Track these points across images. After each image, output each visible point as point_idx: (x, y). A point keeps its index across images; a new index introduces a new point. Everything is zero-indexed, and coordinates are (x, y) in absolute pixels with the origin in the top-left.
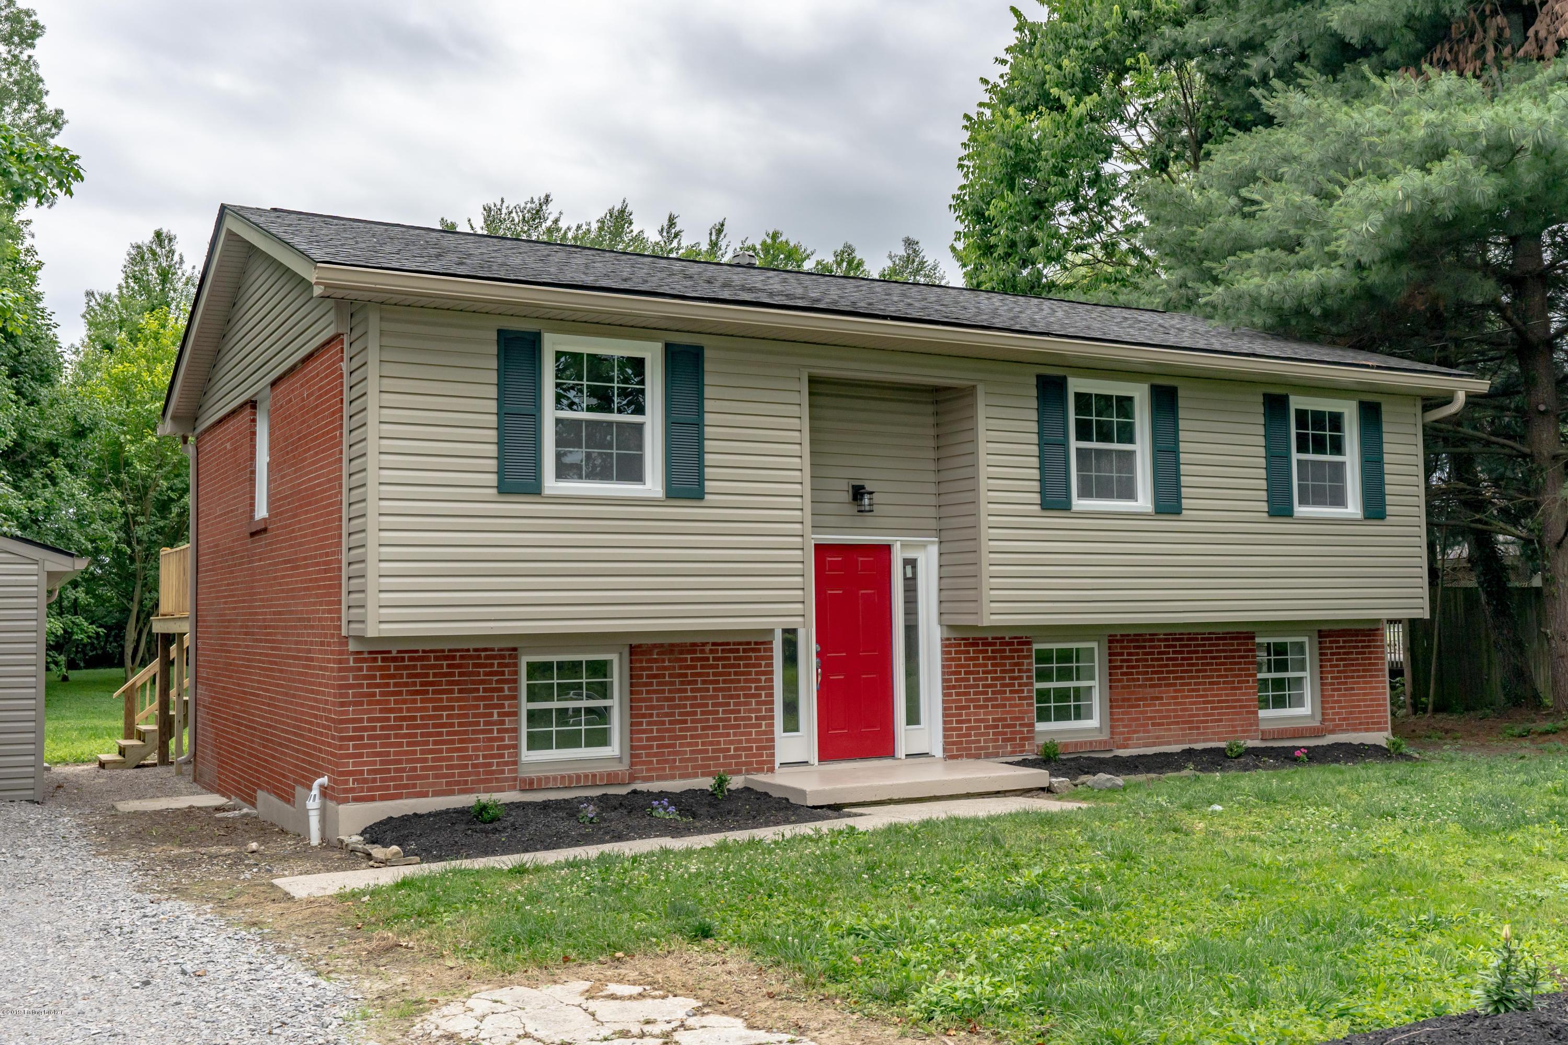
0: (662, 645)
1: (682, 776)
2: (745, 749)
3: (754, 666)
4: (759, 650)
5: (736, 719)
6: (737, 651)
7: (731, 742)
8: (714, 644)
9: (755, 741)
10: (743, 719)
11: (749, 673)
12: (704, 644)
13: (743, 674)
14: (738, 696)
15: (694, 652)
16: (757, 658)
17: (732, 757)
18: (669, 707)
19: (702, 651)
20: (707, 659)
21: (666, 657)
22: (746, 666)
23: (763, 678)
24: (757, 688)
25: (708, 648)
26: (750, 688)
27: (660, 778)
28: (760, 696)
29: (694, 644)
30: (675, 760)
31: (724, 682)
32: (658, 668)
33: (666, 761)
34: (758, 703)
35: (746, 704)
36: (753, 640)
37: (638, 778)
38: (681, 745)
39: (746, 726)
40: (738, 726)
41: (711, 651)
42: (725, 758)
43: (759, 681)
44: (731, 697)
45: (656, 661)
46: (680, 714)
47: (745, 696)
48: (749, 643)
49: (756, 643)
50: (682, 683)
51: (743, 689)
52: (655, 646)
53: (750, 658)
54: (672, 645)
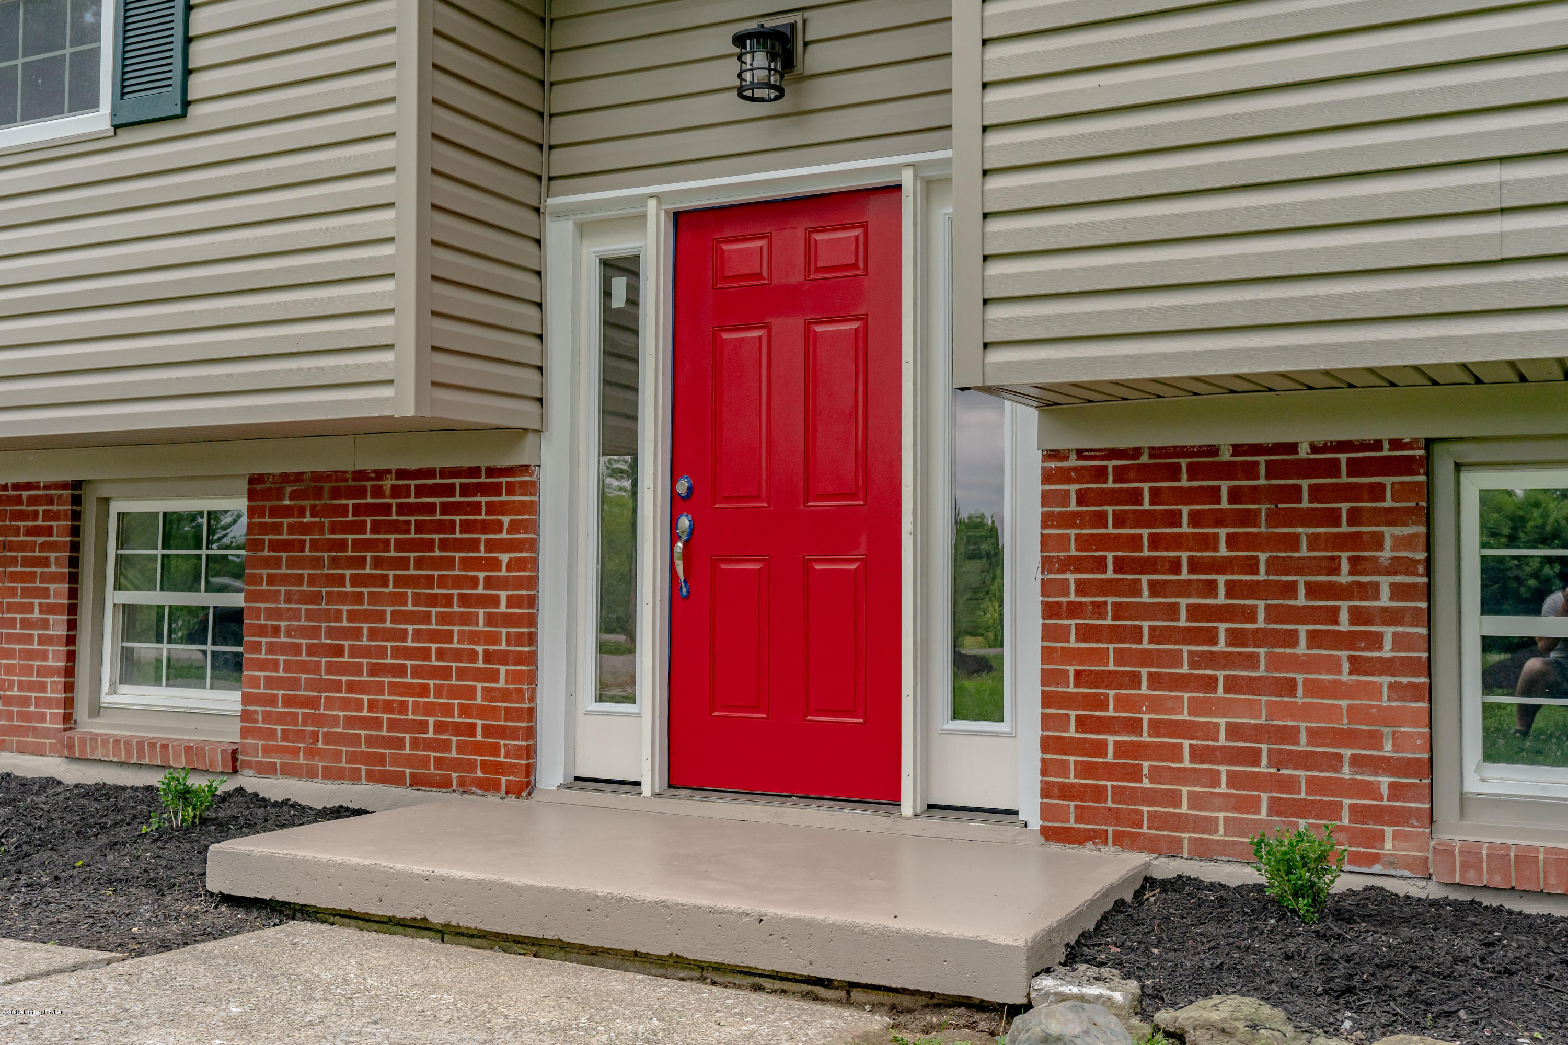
0: (298, 477)
1: (331, 775)
2: (458, 729)
3: (485, 527)
4: (495, 489)
5: (441, 654)
6: (449, 490)
7: (429, 709)
8: (402, 474)
9: (483, 712)
10: (457, 655)
11: (473, 545)
12: (381, 474)
13: (459, 545)
14: (448, 600)
15: (361, 493)
16: (492, 508)
17: (430, 745)
18: (310, 615)
19: (378, 492)
20: (386, 509)
21: (307, 503)
22: (467, 527)
23: (505, 558)
24: (489, 583)
25: (388, 483)
26: (474, 582)
27: (289, 771)
28: (495, 601)
29: (360, 475)
30: (315, 737)
31: (420, 563)
32: (292, 529)
33: (300, 736)
34: (491, 620)
35: (468, 619)
36: (484, 464)
37: (248, 764)
38: (330, 703)
39: (462, 674)
40: (445, 673)
41: (396, 491)
42: (415, 744)
43: (495, 564)
44: (433, 600)
45: (287, 512)
46: (331, 633)
47: (465, 600)
48: (474, 472)
49: (491, 472)
50: (335, 562)
51: (458, 582)
52: (286, 478)
53: (475, 508)
54: (318, 477)
